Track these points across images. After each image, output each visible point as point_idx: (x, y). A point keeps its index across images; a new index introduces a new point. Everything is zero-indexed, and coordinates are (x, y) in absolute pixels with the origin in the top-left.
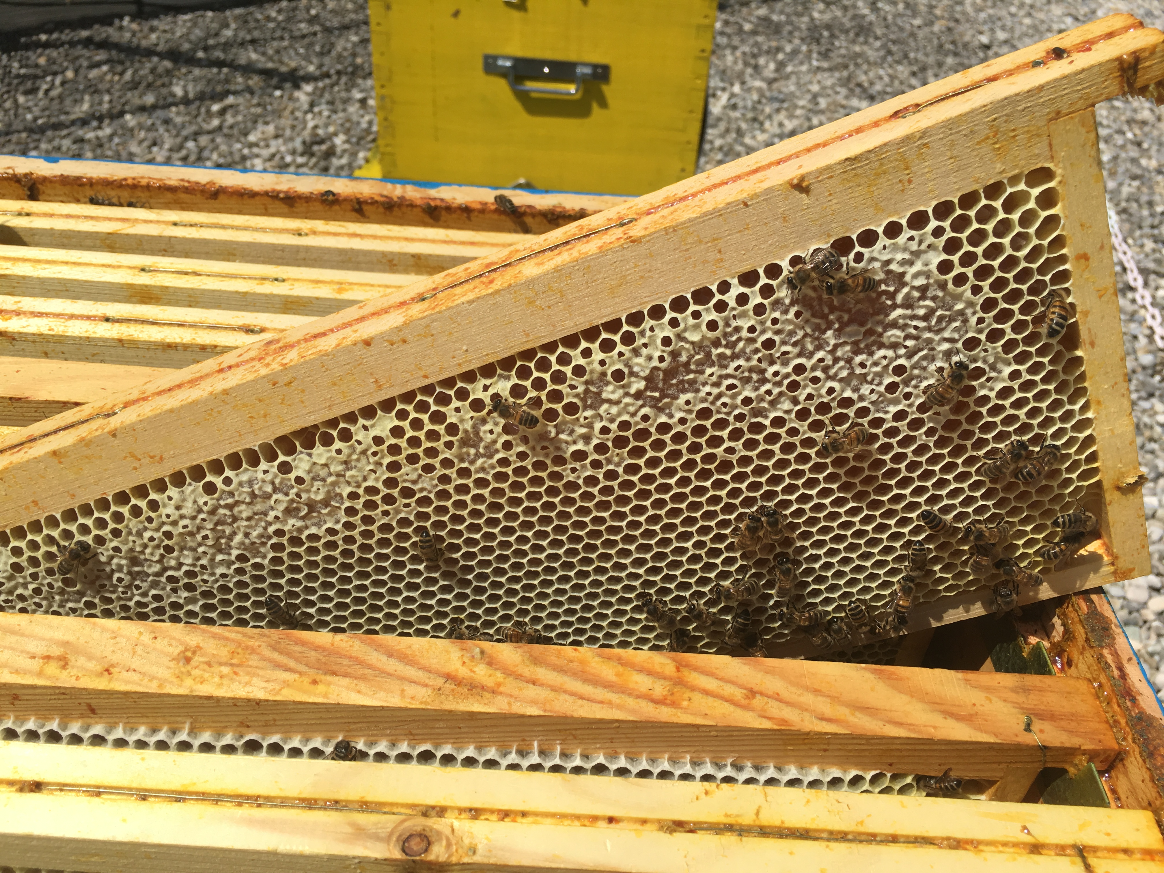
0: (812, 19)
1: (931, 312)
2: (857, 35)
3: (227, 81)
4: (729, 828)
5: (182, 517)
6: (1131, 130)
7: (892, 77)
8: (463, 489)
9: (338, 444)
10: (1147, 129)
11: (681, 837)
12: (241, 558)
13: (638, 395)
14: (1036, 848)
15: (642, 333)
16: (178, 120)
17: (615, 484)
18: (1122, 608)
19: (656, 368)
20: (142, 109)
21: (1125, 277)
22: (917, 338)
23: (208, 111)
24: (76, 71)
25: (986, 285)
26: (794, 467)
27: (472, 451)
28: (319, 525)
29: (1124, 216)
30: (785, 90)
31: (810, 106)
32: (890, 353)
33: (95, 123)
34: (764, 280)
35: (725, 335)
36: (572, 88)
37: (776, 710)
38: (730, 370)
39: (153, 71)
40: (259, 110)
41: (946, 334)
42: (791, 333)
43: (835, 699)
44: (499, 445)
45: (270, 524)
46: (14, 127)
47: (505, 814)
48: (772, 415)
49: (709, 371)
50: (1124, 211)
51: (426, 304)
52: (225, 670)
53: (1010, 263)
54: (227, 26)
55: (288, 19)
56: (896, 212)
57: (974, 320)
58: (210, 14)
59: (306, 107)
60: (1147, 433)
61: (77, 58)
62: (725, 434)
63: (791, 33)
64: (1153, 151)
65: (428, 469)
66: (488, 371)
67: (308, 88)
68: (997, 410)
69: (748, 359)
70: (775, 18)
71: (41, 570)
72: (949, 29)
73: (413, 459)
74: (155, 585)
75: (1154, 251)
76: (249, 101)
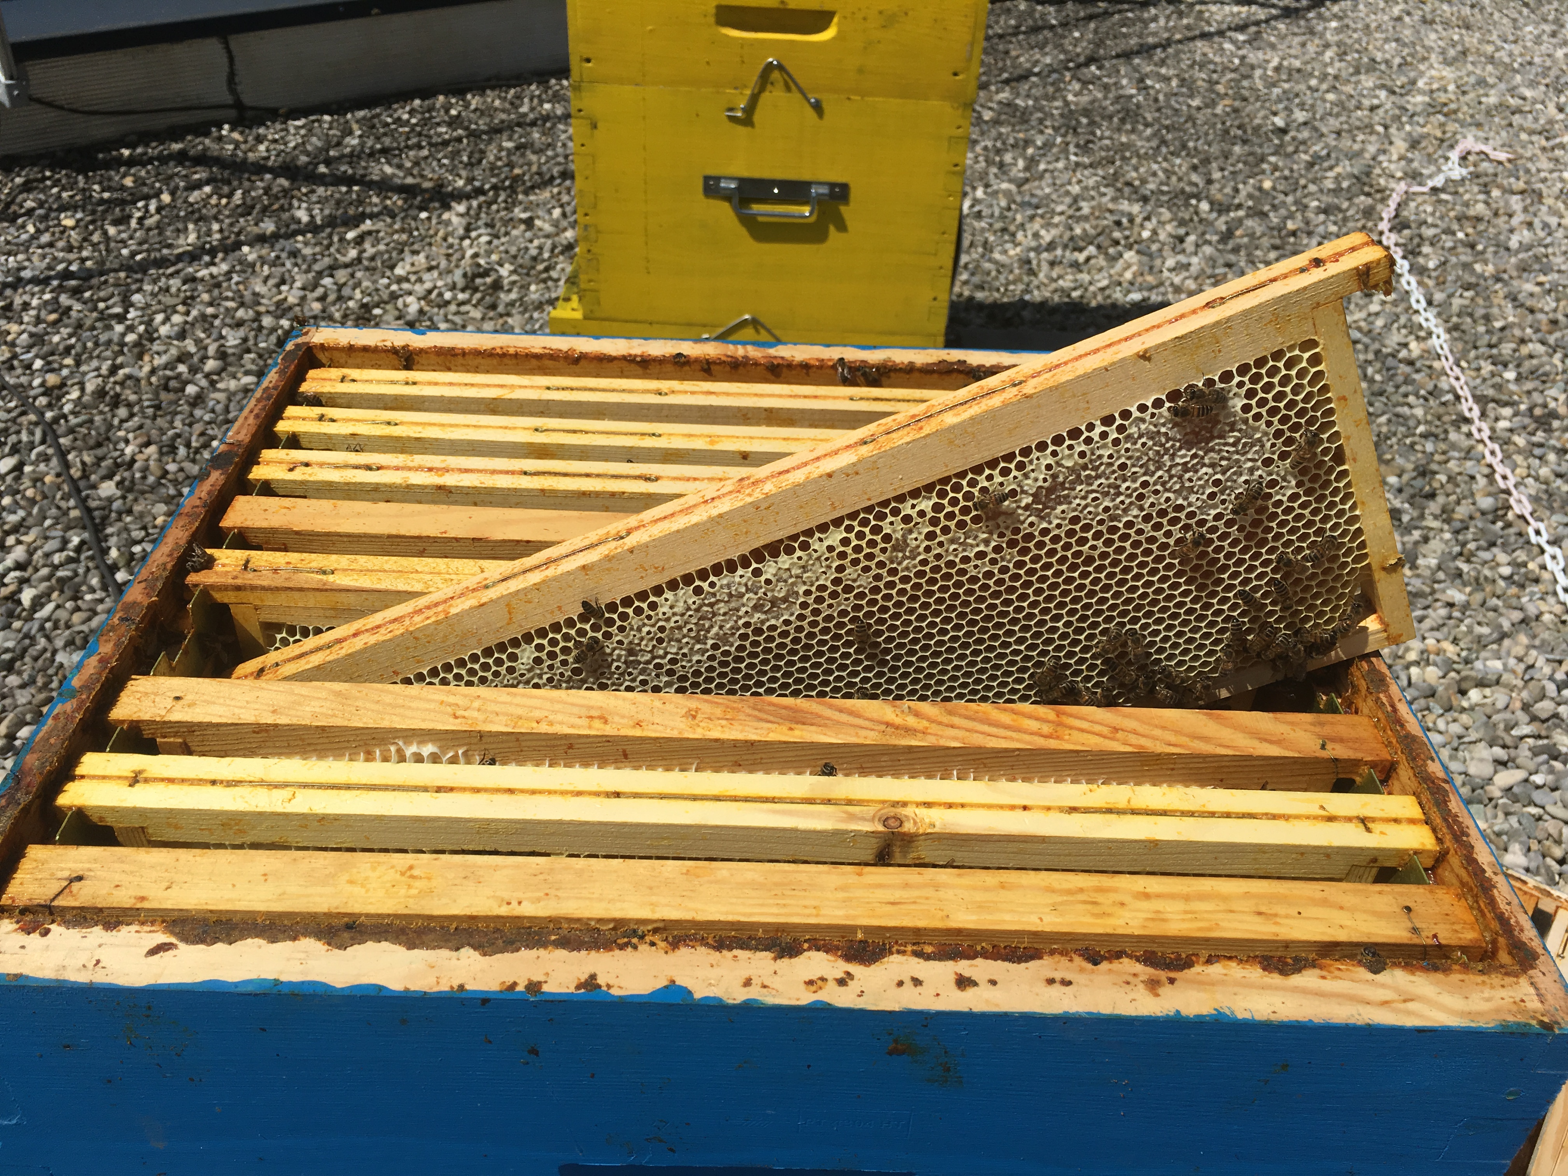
0: (1067, 103)
1: (1238, 440)
2: (1123, 121)
3: (360, 202)
4: (1109, 811)
5: (674, 614)
6: (1462, 229)
7: (1168, 173)
8: (890, 585)
9: (799, 553)
10: (1481, 227)
11: (1075, 816)
12: (715, 647)
13: (1027, 508)
14: (1331, 819)
15: (1031, 462)
16: (307, 251)
17: (1006, 577)
18: (1464, 784)
19: (1040, 487)
20: (262, 239)
21: (1459, 407)
22: (1228, 459)
23: (342, 240)
24: (173, 193)
25: (1275, 420)
26: (1140, 559)
27: (900, 555)
28: (777, 618)
29: (1456, 334)
30: (1039, 192)
31: (1071, 212)
32: (1210, 471)
33: (207, 258)
34: (1119, 421)
35: (1091, 461)
36: (806, 211)
37: (1133, 739)
38: (1094, 487)
39: (267, 190)
40: (404, 237)
41: (1250, 456)
42: (1139, 458)
43: (1177, 732)
44: (921, 549)
45: (740, 618)
46: (108, 265)
47: (950, 806)
48: (1125, 520)
49: (1079, 488)
50: (1456, 328)
51: (870, 447)
52: (724, 722)
53: (1291, 405)
54: (351, 133)
55: (424, 122)
56: (1210, 372)
57: (1268, 445)
58: (327, 118)
59: (461, 231)
60: (1488, 588)
61: (171, 177)
62: (1089, 535)
63: (1041, 121)
64: (1489, 255)
65: (866, 569)
66: (915, 494)
67: (461, 208)
68: (1288, 510)
69: (1107, 478)
70: (1020, 102)
71: (557, 663)
72: (1236, 111)
73: (855, 562)
74: (643, 671)
75: (1493, 375)
76: (391, 226)
